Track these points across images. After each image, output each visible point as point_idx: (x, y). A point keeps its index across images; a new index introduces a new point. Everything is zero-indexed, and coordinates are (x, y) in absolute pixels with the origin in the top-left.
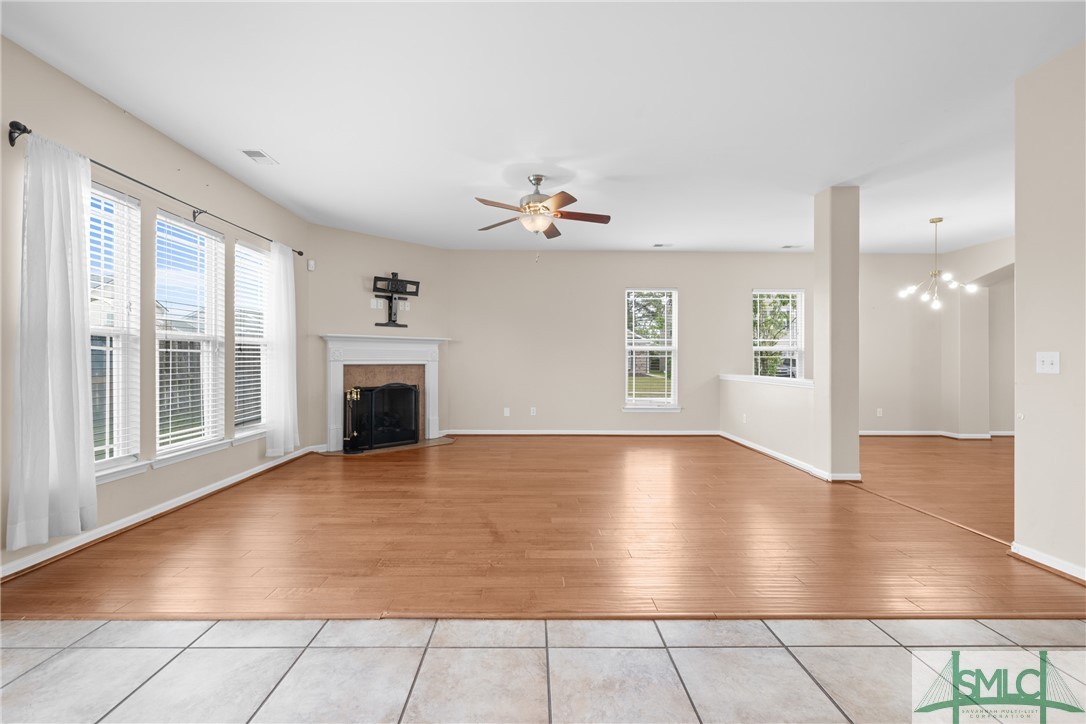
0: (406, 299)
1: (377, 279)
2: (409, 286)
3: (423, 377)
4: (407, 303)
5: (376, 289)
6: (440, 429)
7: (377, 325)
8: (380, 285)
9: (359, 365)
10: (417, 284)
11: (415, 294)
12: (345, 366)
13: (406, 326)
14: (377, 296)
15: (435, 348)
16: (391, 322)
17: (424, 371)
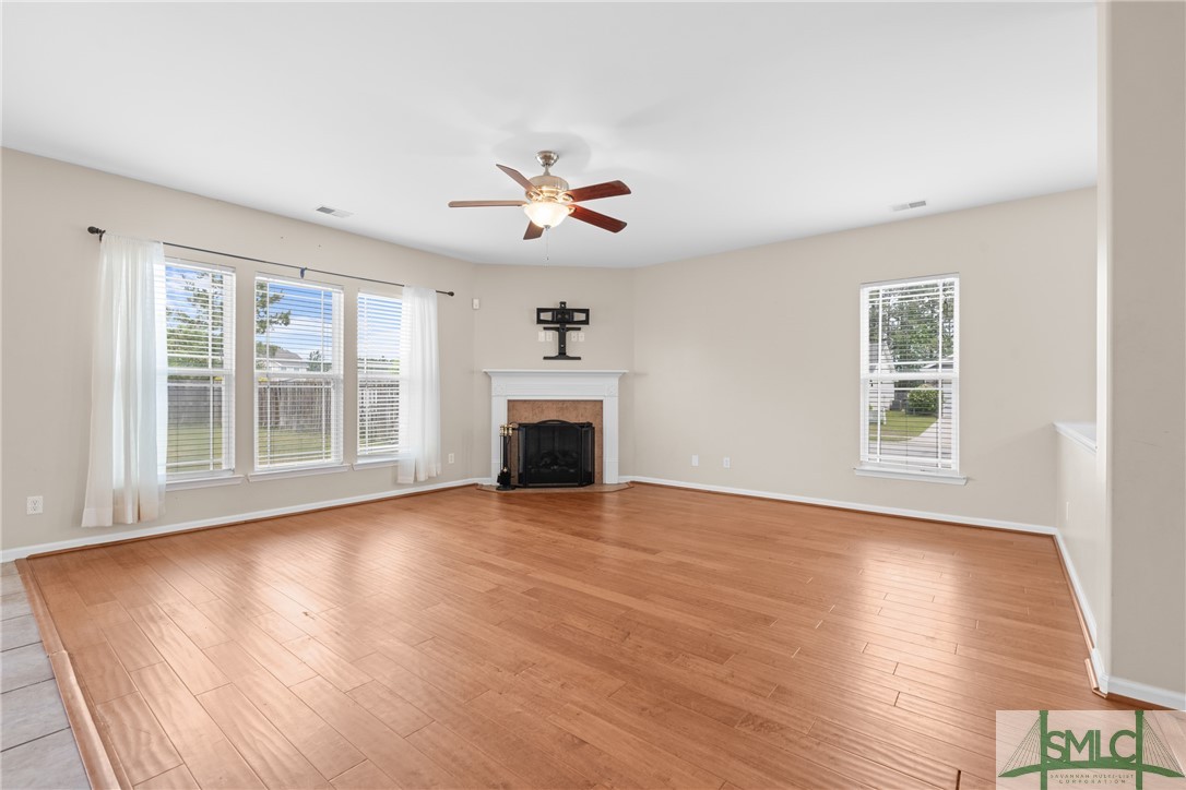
0: (579, 329)
1: (540, 311)
2: (576, 314)
3: (600, 414)
4: (581, 333)
5: (540, 321)
6: (621, 473)
7: (545, 358)
8: (544, 316)
9: (525, 401)
10: (586, 311)
11: (586, 322)
12: (509, 401)
13: (579, 358)
14: (545, 329)
15: (615, 382)
16: (562, 355)
17: (602, 408)
